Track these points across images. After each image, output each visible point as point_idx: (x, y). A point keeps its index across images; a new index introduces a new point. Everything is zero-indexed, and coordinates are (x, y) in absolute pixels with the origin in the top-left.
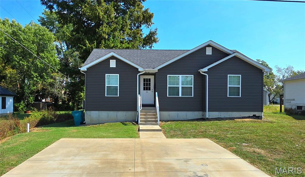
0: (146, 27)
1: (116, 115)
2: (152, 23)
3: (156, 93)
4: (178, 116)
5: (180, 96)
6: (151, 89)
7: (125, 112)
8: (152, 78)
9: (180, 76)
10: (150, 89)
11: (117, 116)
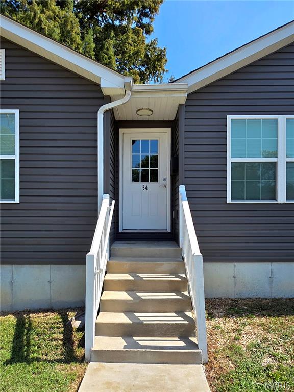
0: (153, 79)
1: (9, 280)
2: (164, 71)
3: (182, 189)
4: (271, 282)
5: (282, 198)
6: (161, 176)
7: (47, 268)
8: (163, 136)
9: (282, 119)
10: (155, 178)
11: (12, 283)
